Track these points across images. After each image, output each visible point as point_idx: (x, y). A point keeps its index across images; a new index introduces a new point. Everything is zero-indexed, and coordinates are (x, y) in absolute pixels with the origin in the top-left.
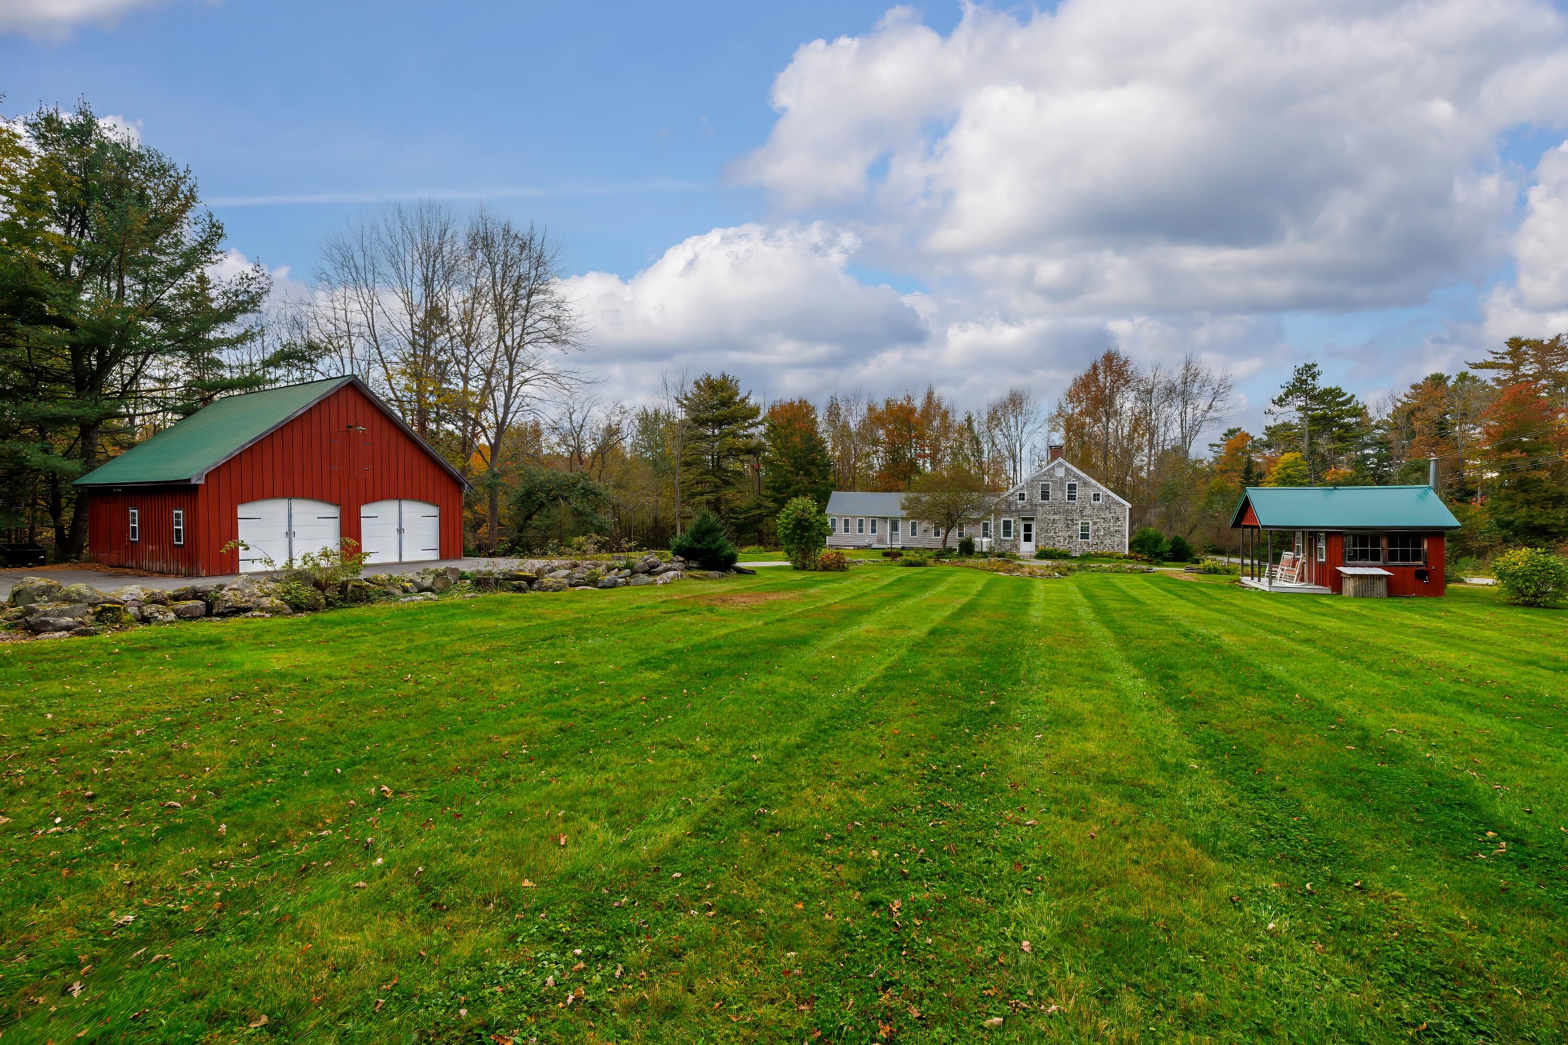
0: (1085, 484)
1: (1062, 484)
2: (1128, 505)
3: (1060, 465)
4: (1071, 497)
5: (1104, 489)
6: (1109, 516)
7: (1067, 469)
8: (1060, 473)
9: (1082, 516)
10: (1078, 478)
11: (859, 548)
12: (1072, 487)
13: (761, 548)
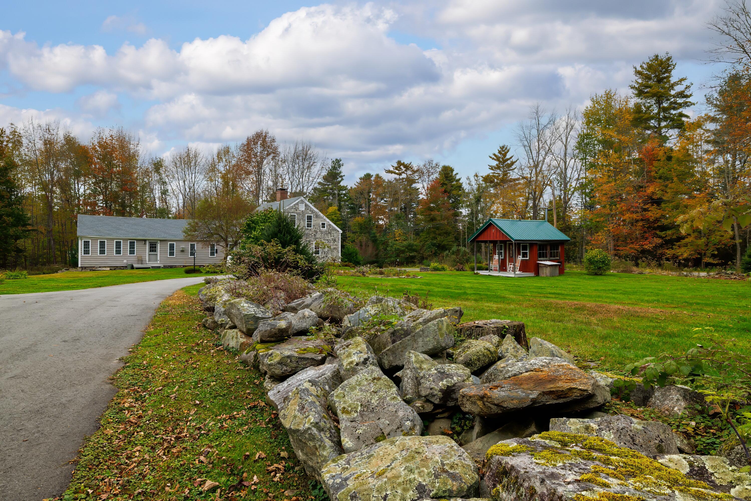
0: (317, 216)
1: (303, 216)
2: (341, 231)
3: (302, 202)
4: (309, 225)
5: (328, 220)
6: (330, 238)
7: (306, 205)
8: (302, 208)
9: (316, 239)
10: (313, 212)
11: (115, 268)
12: (309, 218)
13: (25, 272)
